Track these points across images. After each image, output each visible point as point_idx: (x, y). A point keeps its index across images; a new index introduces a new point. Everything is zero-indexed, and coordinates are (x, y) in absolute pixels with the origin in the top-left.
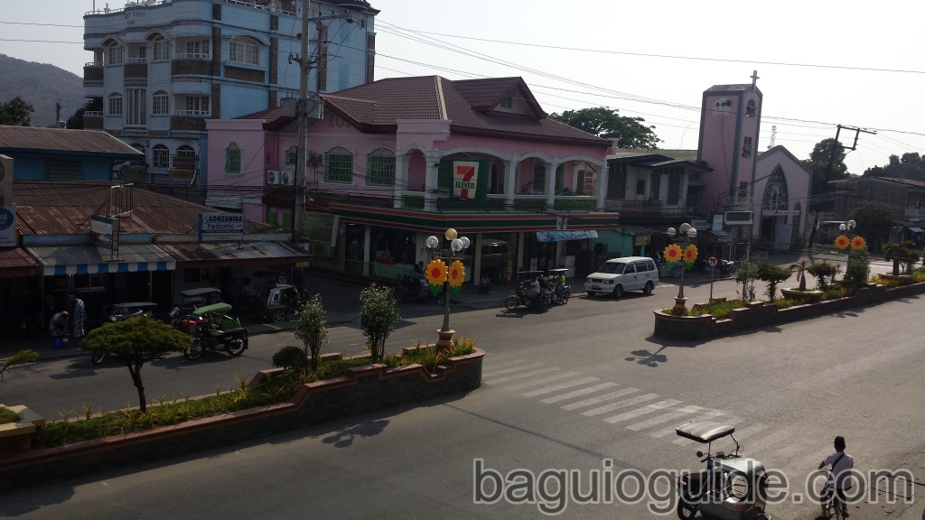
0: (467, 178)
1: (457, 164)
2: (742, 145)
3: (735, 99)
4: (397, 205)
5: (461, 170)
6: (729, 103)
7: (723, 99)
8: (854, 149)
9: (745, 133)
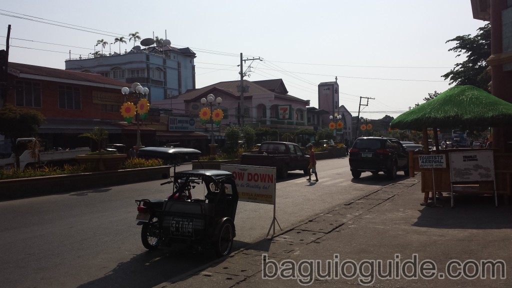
0: (285, 111)
1: (279, 107)
2: (335, 104)
3: (331, 87)
4: (268, 123)
5: (281, 109)
6: (329, 89)
7: (326, 88)
8: (367, 105)
9: (335, 100)
